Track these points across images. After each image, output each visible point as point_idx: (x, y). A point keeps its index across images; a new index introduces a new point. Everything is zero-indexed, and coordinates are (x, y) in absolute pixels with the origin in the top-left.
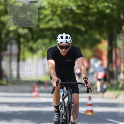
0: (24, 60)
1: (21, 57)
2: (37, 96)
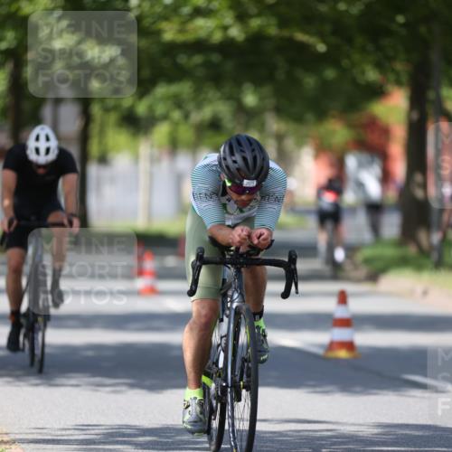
0: (103, 160)
1: (94, 148)
2: (152, 291)
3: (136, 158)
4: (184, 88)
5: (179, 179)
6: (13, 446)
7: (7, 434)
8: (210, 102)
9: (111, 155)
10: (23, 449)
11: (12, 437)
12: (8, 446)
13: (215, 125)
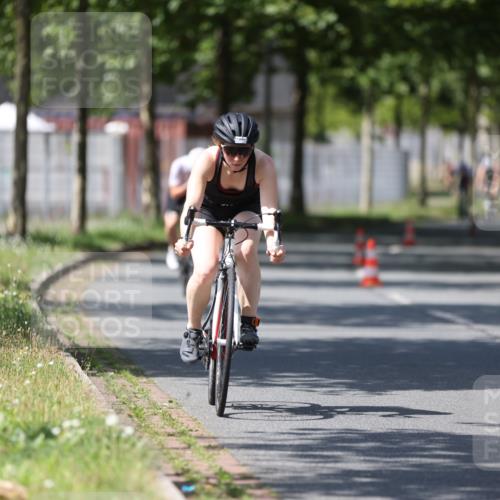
3: (358, 136)
4: (414, 59)
5: (405, 157)
6: (221, 452)
7: (214, 438)
8: (441, 70)
9: (331, 134)
10: (233, 455)
11: (221, 441)
12: (216, 452)
13: (445, 98)
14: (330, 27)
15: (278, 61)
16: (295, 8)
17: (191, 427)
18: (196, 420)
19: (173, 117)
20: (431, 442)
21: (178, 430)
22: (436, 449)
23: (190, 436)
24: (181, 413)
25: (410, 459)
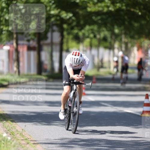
0: (68, 51)
4: (95, 27)
5: (93, 57)
6: (38, 145)
7: (35, 141)
8: (103, 31)
9: (70, 49)
10: (41, 146)
11: (38, 142)
12: (36, 145)
13: (105, 39)
14: (70, 18)
15: (55, 28)
16: (60, 12)
17: (29, 138)
18: (30, 135)
19: (23, 44)
20: (101, 142)
21: (25, 139)
22: (102, 144)
23: (28, 140)
24: (26, 133)
25: (94, 147)
